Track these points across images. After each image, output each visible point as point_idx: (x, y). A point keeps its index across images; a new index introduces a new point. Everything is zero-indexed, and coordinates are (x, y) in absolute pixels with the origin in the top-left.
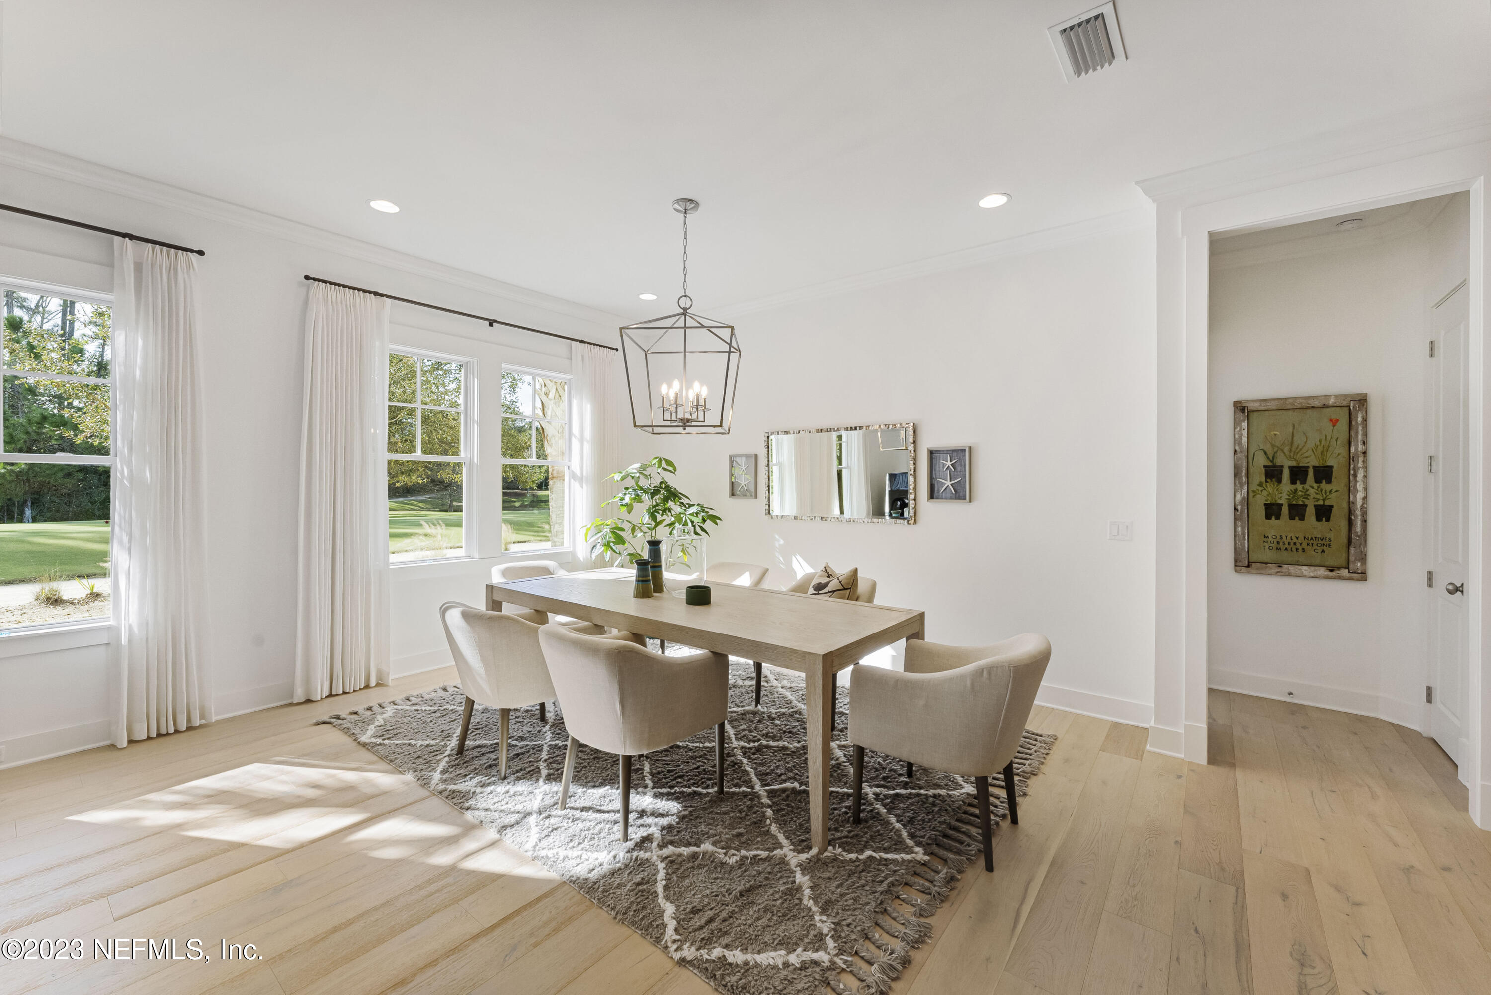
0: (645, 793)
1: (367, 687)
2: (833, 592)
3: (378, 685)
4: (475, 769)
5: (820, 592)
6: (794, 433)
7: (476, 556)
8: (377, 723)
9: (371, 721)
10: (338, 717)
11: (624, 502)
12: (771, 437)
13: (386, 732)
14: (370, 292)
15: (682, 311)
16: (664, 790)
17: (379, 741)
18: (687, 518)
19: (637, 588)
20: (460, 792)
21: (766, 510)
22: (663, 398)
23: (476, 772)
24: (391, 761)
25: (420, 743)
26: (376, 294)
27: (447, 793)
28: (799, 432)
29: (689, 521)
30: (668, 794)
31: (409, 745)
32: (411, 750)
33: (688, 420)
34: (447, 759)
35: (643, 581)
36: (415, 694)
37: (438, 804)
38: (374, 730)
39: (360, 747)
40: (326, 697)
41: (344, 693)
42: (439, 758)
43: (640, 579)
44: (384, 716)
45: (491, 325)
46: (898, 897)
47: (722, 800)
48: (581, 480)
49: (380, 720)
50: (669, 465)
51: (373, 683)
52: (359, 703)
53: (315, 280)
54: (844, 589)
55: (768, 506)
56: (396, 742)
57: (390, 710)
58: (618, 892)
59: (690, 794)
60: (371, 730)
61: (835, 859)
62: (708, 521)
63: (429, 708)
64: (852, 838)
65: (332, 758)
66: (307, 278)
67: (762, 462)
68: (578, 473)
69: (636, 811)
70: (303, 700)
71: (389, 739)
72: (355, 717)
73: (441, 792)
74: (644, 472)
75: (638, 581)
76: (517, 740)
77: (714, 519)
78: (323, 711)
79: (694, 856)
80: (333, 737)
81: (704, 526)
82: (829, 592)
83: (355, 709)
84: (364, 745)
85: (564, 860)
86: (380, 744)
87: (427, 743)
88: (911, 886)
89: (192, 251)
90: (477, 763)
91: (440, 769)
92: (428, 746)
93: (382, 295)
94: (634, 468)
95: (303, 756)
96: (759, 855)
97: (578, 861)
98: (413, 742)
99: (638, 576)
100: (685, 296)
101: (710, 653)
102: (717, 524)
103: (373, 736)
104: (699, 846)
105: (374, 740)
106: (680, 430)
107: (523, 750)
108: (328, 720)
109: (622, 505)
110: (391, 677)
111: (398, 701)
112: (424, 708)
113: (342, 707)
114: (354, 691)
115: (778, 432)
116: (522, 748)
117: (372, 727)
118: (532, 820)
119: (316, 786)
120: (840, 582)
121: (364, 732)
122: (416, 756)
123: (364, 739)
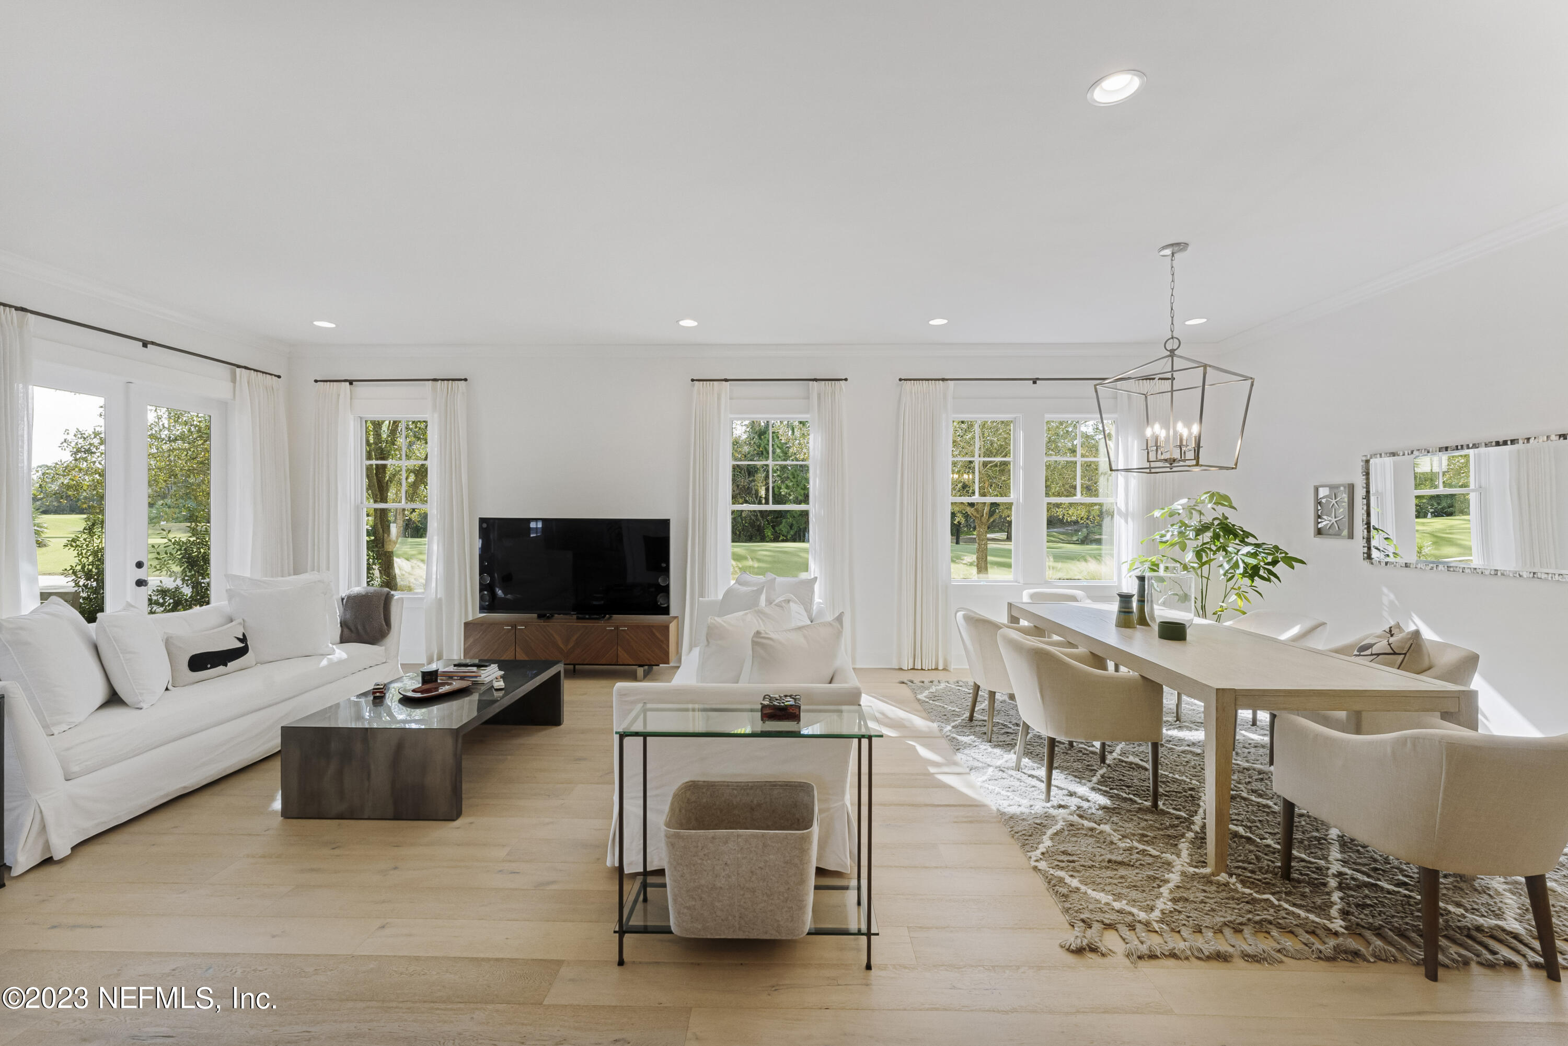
0: (1085, 784)
1: (936, 669)
2: (1378, 655)
3: (944, 669)
4: (975, 732)
5: (1362, 654)
6: (1404, 455)
7: (1022, 581)
8: (931, 690)
9: (928, 688)
10: (912, 682)
11: (1164, 539)
12: (1372, 461)
13: (934, 697)
14: (939, 380)
15: (1169, 353)
16: (1104, 788)
17: (927, 700)
18: (1239, 558)
19: (1118, 618)
20: (957, 740)
21: (1364, 553)
22: (1147, 440)
23: (974, 734)
24: (929, 713)
25: (950, 708)
26: (943, 380)
27: (949, 738)
28: (1412, 452)
29: (1240, 562)
30: (1105, 791)
31: (943, 707)
32: (943, 710)
33: (1174, 460)
34: (960, 721)
35: (1125, 612)
36: (964, 680)
37: (944, 743)
38: (927, 694)
39: (916, 701)
40: (911, 669)
41: (922, 669)
42: (956, 719)
43: (1124, 610)
44: (937, 687)
45: (1035, 383)
46: (1269, 933)
47: (1152, 812)
48: (1125, 516)
49: (933, 689)
50: (1221, 499)
51: (941, 667)
52: (927, 677)
53: (905, 380)
54: (1395, 653)
55: (1366, 549)
56: (937, 703)
57: (943, 685)
58: (1020, 822)
59: (1126, 798)
60: (926, 693)
61: (1226, 884)
62: (1281, 564)
63: (967, 690)
64: (1263, 883)
65: (899, 702)
66: (900, 380)
67: (1360, 493)
68: (1123, 509)
69: (1068, 790)
70: (897, 668)
71: (933, 701)
72: (922, 684)
73: (947, 736)
74: (1196, 507)
75: (1120, 612)
76: (1013, 725)
77: (1290, 561)
78: (905, 677)
79: (1092, 829)
80: (905, 691)
81: (1274, 570)
82: (1372, 655)
83: (923, 680)
84: (919, 700)
85: (997, 794)
86: (927, 702)
87: (953, 709)
88: (1297, 936)
89: (841, 380)
90: (978, 729)
91: (953, 724)
92: (954, 711)
93: (947, 380)
94: (1179, 505)
95: (883, 697)
96: (1146, 851)
97: (1006, 798)
98: (946, 706)
99: (1120, 607)
100: (1172, 338)
101: (1140, 677)
102: (1293, 568)
103: (925, 697)
104: (1099, 825)
105: (924, 699)
106: (1168, 470)
107: (1014, 732)
108: (905, 681)
109: (1162, 542)
110: (952, 667)
111: (951, 682)
112: (963, 690)
113: (917, 677)
114: (928, 670)
115: (1381, 455)
116: (1014, 730)
117: (927, 691)
118: (991, 769)
119: (883, 714)
120: (1389, 644)
121: (921, 693)
122: (944, 714)
123: (919, 697)
